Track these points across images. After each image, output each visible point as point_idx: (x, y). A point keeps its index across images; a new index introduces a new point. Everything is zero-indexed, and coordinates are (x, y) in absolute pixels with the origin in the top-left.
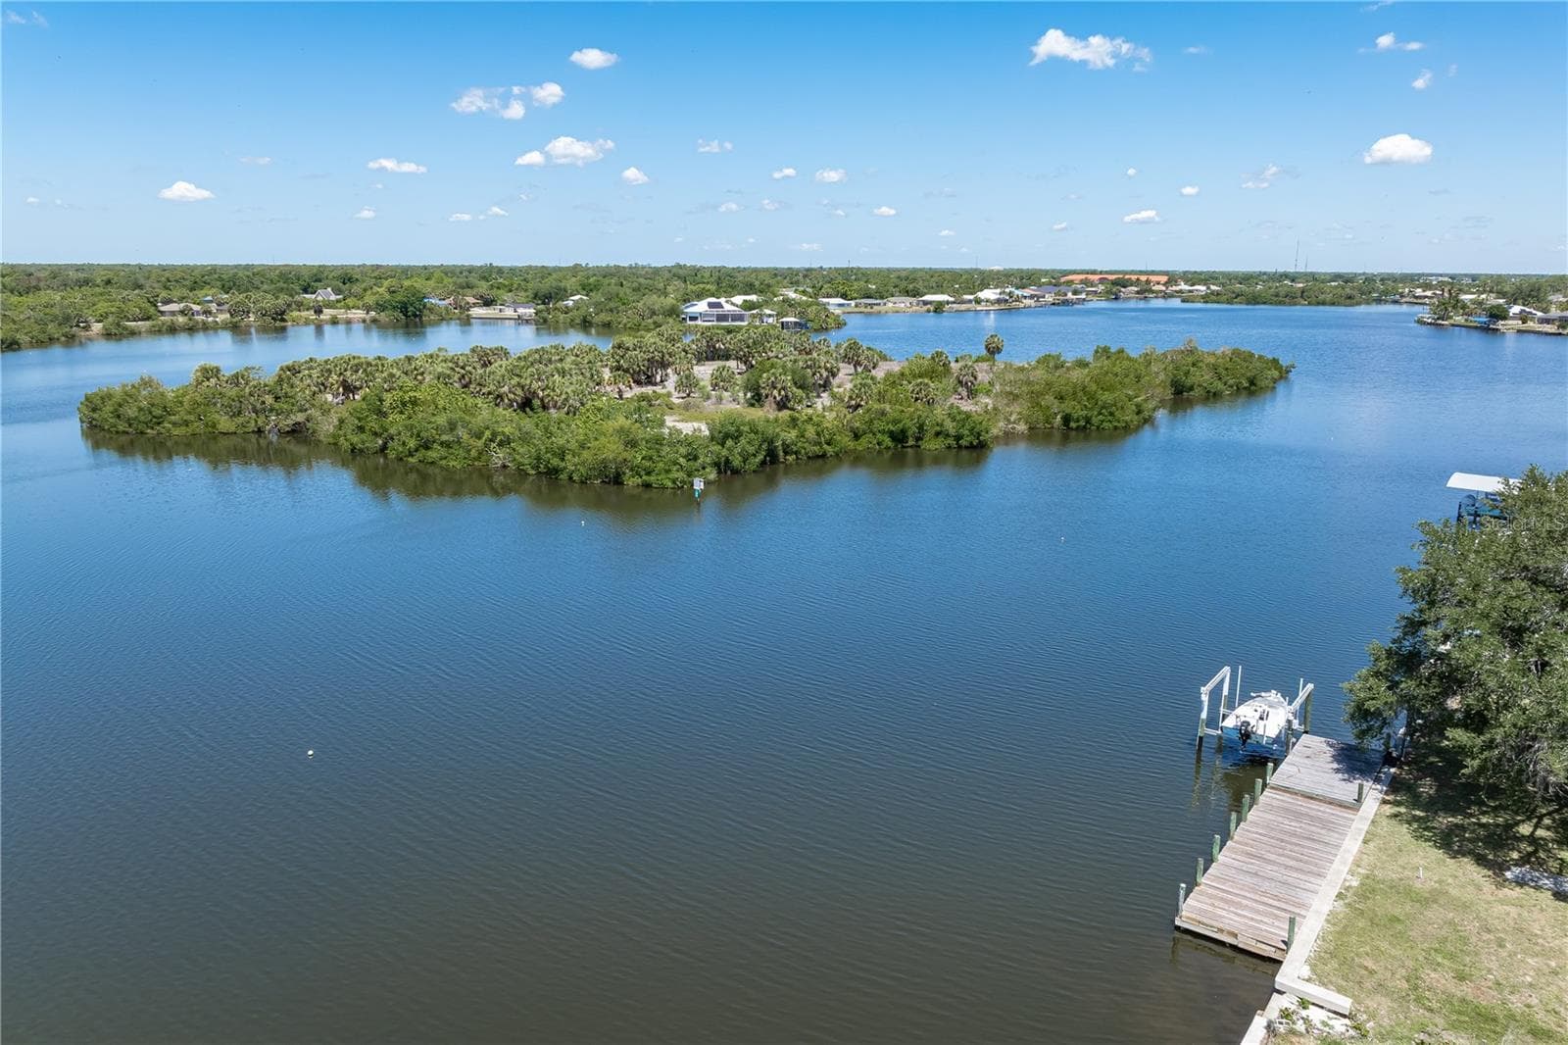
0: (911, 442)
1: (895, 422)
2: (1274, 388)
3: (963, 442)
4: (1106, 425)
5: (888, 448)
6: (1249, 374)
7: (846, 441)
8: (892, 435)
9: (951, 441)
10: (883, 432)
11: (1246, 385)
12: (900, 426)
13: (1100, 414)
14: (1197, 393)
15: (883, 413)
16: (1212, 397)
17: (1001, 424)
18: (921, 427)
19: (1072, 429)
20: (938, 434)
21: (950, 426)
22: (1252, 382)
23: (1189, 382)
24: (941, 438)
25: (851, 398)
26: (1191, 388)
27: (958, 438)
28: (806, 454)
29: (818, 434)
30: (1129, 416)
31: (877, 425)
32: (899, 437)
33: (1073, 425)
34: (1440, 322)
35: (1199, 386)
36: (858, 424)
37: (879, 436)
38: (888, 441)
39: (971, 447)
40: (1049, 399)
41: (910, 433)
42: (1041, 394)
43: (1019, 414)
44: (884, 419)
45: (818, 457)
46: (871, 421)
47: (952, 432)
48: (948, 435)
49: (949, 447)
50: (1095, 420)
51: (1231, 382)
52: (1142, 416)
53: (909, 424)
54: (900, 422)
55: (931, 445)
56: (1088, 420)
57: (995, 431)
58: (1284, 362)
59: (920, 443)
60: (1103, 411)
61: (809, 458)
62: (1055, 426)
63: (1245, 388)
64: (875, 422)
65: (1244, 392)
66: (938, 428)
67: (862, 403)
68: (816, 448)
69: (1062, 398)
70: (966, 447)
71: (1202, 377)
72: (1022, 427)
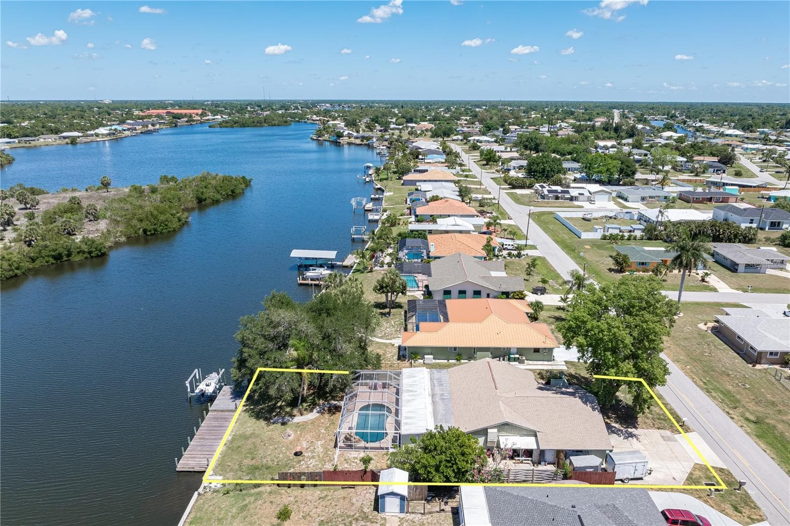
0: (65, 258)
1: (54, 250)
2: (243, 193)
3: (93, 255)
4: (165, 231)
5: (53, 264)
6: (231, 188)
7: (28, 265)
8: (54, 257)
9: (86, 255)
10: (48, 256)
11: (231, 194)
12: (57, 252)
13: (160, 226)
14: (209, 201)
15: (46, 246)
16: (216, 202)
17: (112, 239)
18: (69, 250)
19: (148, 235)
20: (79, 253)
21: (85, 248)
22: (233, 191)
23: (204, 197)
24: (81, 254)
25: (26, 237)
26: (205, 200)
27: (90, 253)
28: (5, 277)
29: (10, 265)
30: (175, 224)
31: (44, 253)
32: (58, 257)
33: (148, 233)
34: (319, 138)
35: (209, 198)
36: (32, 255)
37: (46, 259)
38: (52, 260)
39: (98, 256)
40: (135, 222)
41: (63, 254)
42: (130, 219)
43: (121, 232)
44: (47, 249)
45: (12, 277)
46: (40, 251)
47: (86, 250)
48: (84, 252)
49: (86, 258)
50: (159, 229)
51: (223, 193)
52: (181, 222)
53: (61, 250)
54: (56, 250)
55: (76, 258)
56: (155, 230)
57: (109, 244)
58: (248, 178)
59: (70, 258)
60: (162, 224)
61: (7, 279)
62: (140, 234)
63: (230, 195)
64: (42, 251)
65: (230, 197)
66: (79, 250)
67: (33, 239)
68: (11, 273)
69: (141, 220)
70: (95, 257)
71: (210, 194)
72: (123, 239)
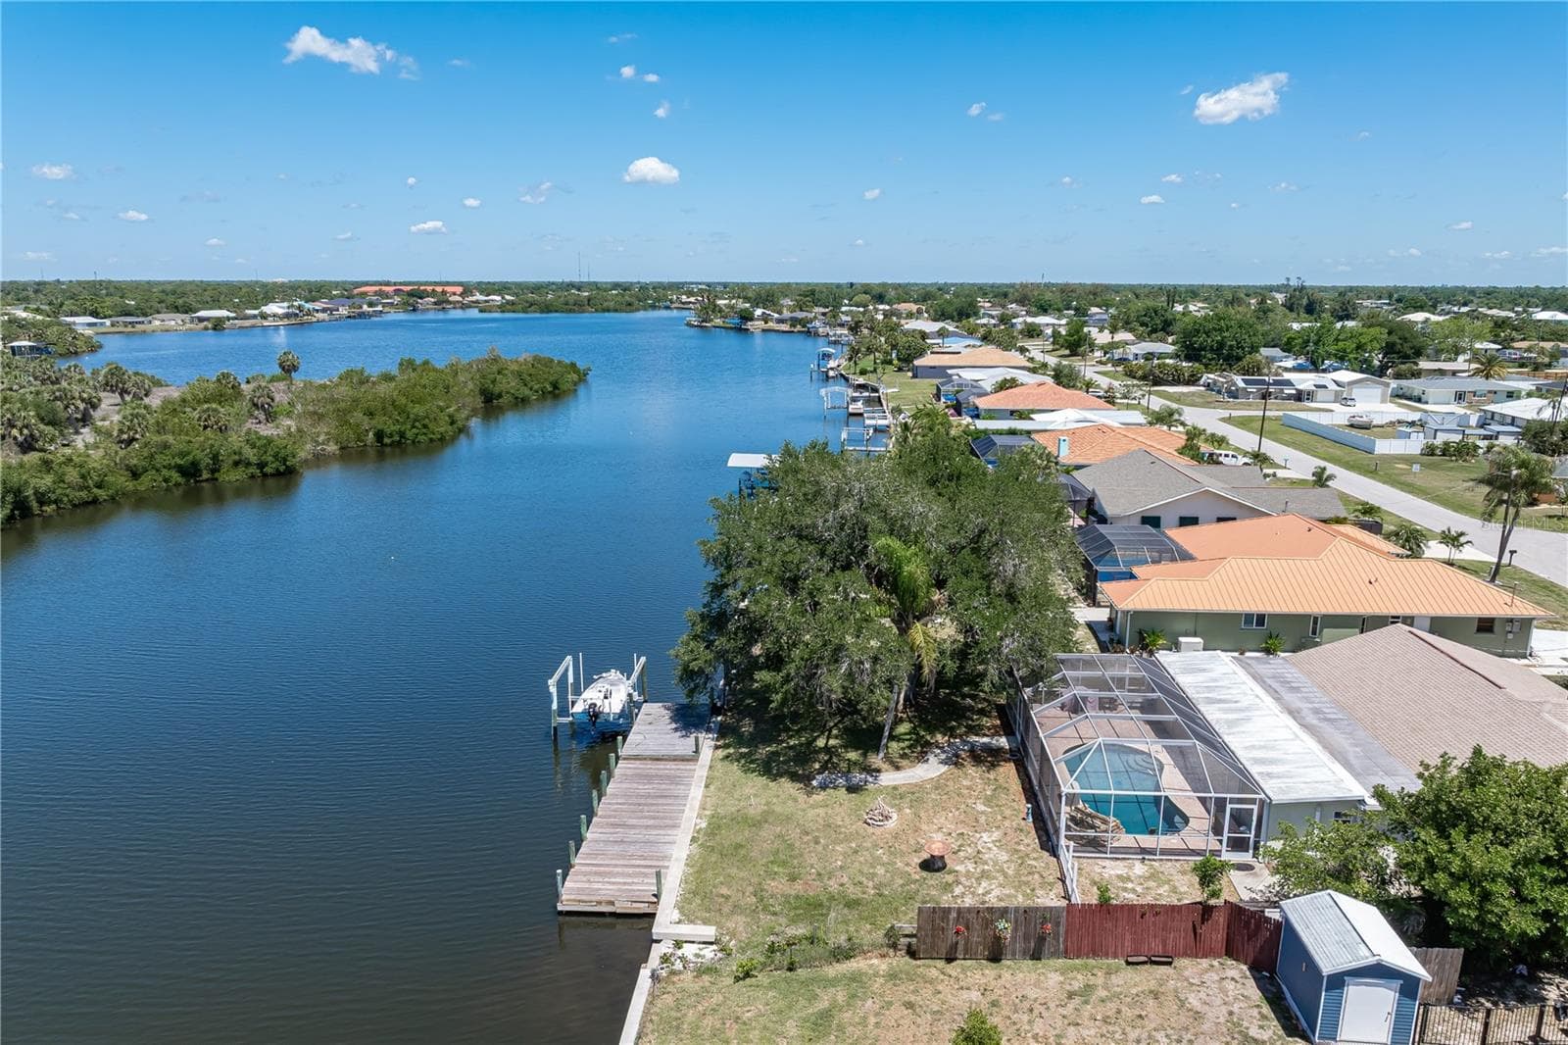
0: (205, 475)
1: (182, 454)
2: (576, 390)
3: (268, 470)
4: (421, 438)
5: (177, 485)
6: (551, 379)
7: (122, 481)
8: (180, 469)
9: (252, 470)
10: (169, 467)
11: (550, 389)
12: (190, 458)
13: (413, 427)
14: (505, 400)
15: (166, 446)
16: (521, 403)
17: (308, 447)
18: (215, 457)
19: (386, 445)
20: (236, 464)
21: (250, 454)
22: (555, 386)
23: (497, 390)
24: (241, 468)
25: (121, 431)
26: (500, 396)
27: (261, 465)
28: (70, 501)
29: (83, 477)
30: (443, 428)
31: (160, 460)
32: (190, 471)
33: (387, 440)
34: (704, 324)
35: (508, 393)
36: (135, 461)
37: (165, 472)
38: (176, 477)
39: (278, 474)
40: (358, 416)
41: (202, 465)
42: (347, 412)
43: (327, 434)
44: (167, 452)
45: (86, 504)
46: (152, 456)
47: (254, 460)
48: (248, 464)
49: (253, 477)
50: (409, 434)
51: (536, 387)
52: (455, 426)
53: (199, 455)
54: (189, 453)
55: (230, 476)
56: (402, 435)
57: (302, 455)
58: (581, 365)
59: (216, 475)
60: (417, 424)
61: (75, 506)
62: (368, 443)
63: (550, 392)
64: (156, 456)
65: (549, 396)
66: (237, 457)
67: (137, 436)
68: (83, 494)
69: (371, 414)
70: (272, 475)
71: (508, 384)
72: (332, 448)
